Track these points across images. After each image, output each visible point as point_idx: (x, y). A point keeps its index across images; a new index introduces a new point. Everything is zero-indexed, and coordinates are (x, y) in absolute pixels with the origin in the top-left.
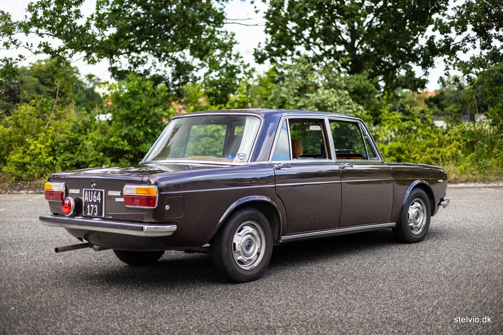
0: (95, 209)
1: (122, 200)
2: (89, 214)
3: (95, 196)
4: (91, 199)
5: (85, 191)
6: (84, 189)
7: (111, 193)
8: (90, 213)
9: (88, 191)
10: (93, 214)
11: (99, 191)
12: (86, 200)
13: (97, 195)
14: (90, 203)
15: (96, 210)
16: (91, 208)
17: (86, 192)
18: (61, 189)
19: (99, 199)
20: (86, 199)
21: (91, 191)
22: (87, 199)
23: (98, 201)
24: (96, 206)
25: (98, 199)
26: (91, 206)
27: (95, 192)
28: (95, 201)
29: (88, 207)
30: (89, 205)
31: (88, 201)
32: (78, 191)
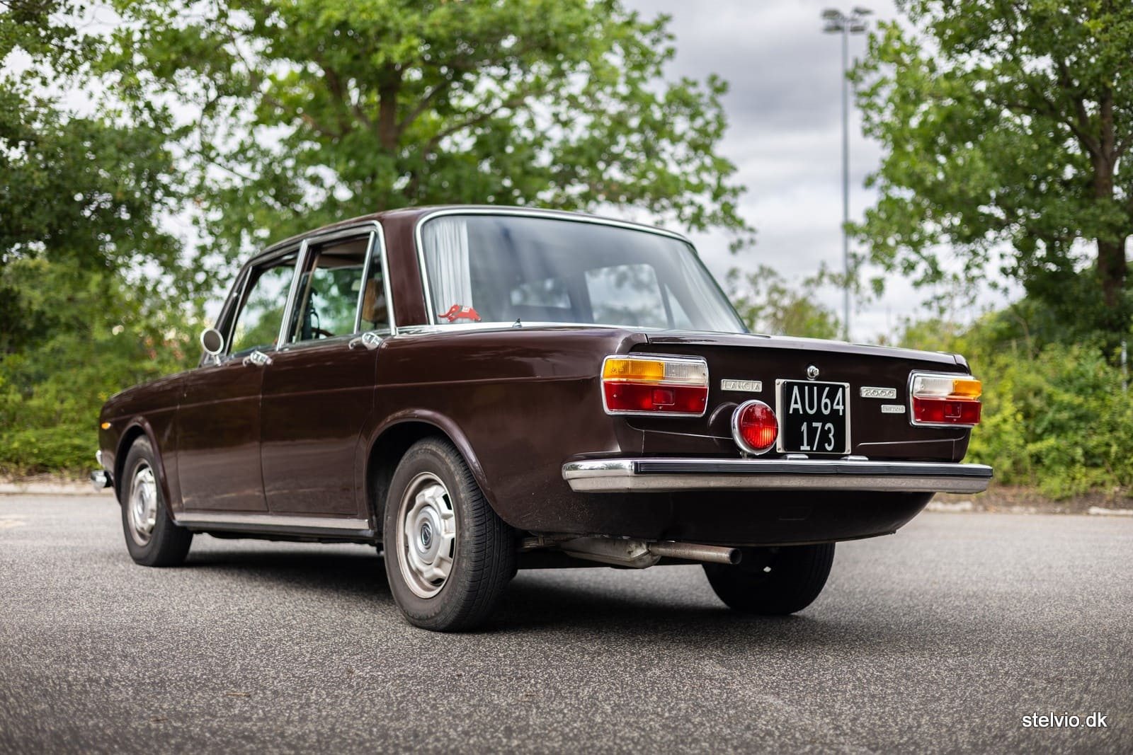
0: (825, 433)
1: (900, 409)
2: (806, 446)
3: (824, 400)
4: (811, 407)
5: (790, 385)
6: (778, 381)
7: (867, 392)
8: (811, 442)
9: (801, 387)
10: (821, 445)
11: (838, 387)
12: (796, 410)
13: (832, 396)
14: (810, 419)
15: (831, 436)
16: (812, 431)
17: (796, 389)
19: (841, 408)
20: (793, 406)
21: (811, 386)
22: (799, 406)
23: (836, 412)
24: (829, 425)
25: (835, 407)
26: (815, 424)
27: (827, 389)
28: (826, 412)
29: (804, 427)
30: (805, 424)
31: (801, 412)
32: (755, 386)
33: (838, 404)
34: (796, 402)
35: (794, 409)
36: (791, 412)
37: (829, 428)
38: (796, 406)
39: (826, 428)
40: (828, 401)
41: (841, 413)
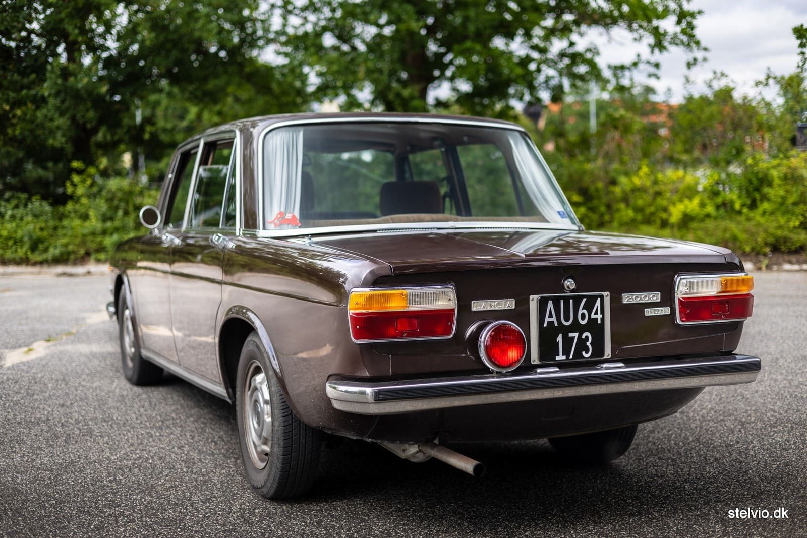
0: (582, 344)
2: (561, 357)
3: (580, 312)
4: (567, 319)
5: (544, 300)
7: (628, 298)
8: (566, 352)
9: (556, 300)
10: (578, 354)
11: (596, 297)
12: (551, 323)
13: (589, 307)
14: (565, 330)
15: (588, 344)
16: (568, 342)
17: (550, 304)
19: (599, 316)
20: (547, 319)
21: (568, 298)
22: (554, 319)
23: (592, 321)
24: (586, 334)
25: (593, 316)
26: (571, 335)
27: (584, 300)
28: (583, 322)
29: (560, 339)
30: (561, 335)
31: (556, 325)
32: (508, 304)
33: (596, 313)
34: (551, 316)
35: (549, 322)
36: (545, 325)
37: (587, 337)
38: (551, 320)
39: (583, 337)
40: (585, 311)
41: (599, 322)
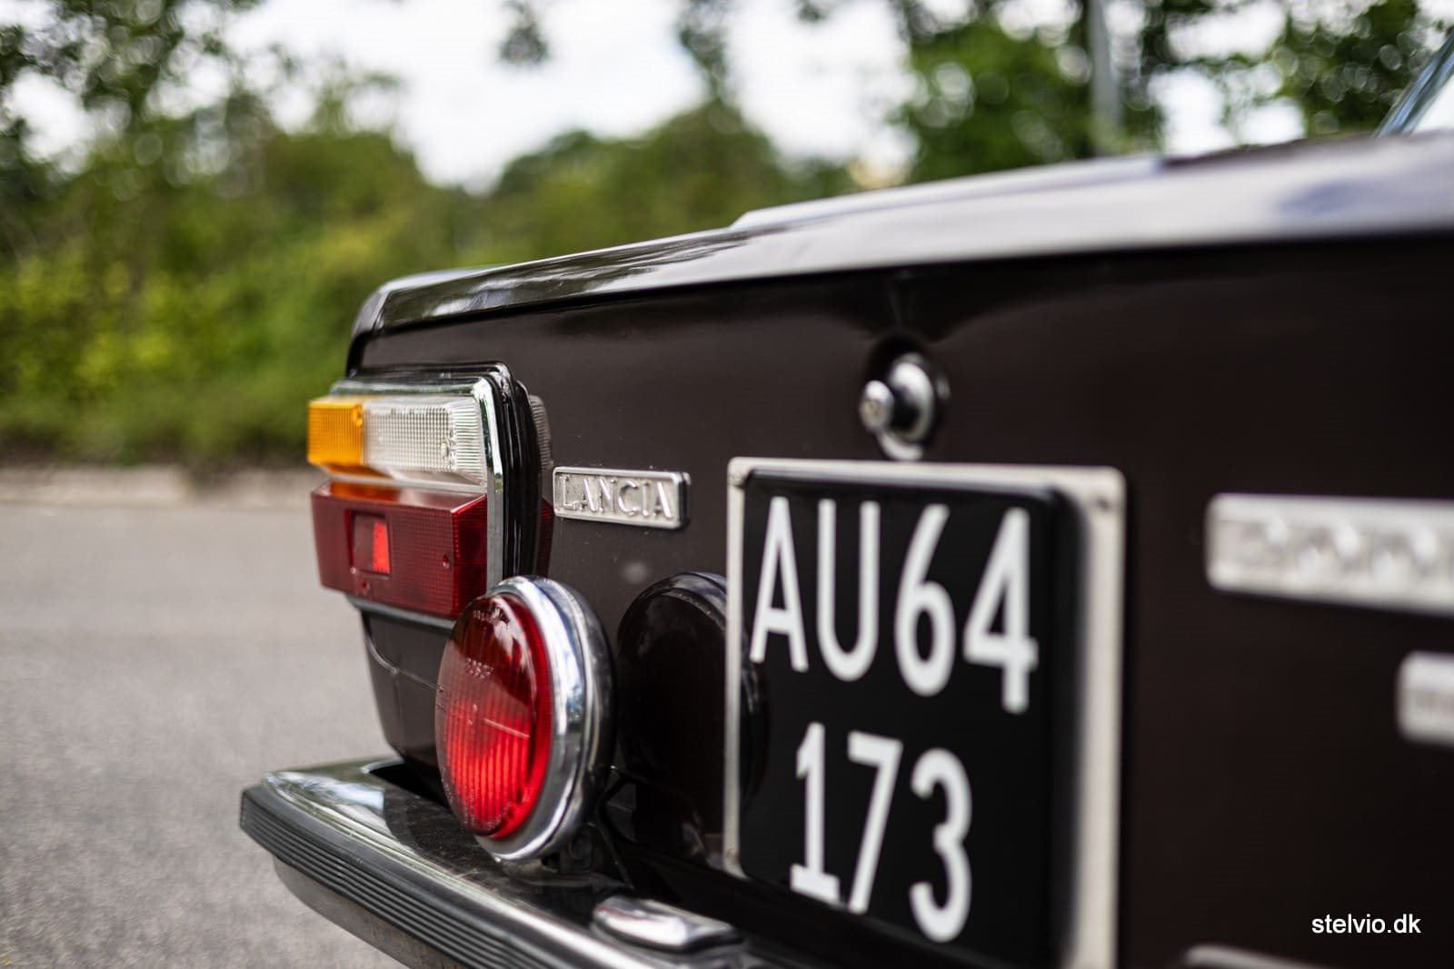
0: (919, 809)
2: (814, 880)
3: (919, 595)
4: (847, 640)
5: (759, 491)
6: (740, 467)
8: (840, 863)
9: (802, 506)
11: (1005, 501)
12: (778, 642)
14: (841, 709)
15: (949, 838)
17: (779, 510)
18: (457, 462)
19: (1012, 654)
20: (768, 619)
21: (849, 496)
22: (789, 621)
23: (974, 674)
24: (939, 767)
25: (981, 647)
26: (863, 747)
27: (933, 521)
28: (928, 679)
29: (811, 756)
30: (815, 737)
31: (799, 661)
32: (655, 500)
33: (997, 626)
34: (778, 602)
35: (770, 639)
36: (758, 653)
37: (939, 790)
38: (778, 622)
39: (922, 782)
40: (937, 601)
41: (1015, 695)
